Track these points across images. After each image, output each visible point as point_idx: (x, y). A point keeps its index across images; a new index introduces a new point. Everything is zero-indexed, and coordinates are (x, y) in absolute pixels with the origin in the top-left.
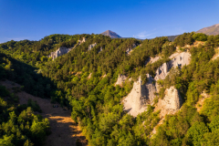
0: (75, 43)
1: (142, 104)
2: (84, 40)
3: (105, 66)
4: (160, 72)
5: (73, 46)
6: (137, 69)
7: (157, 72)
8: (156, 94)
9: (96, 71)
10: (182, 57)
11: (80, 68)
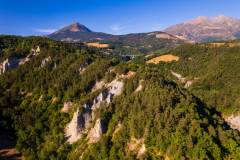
0: (28, 52)
1: (79, 132)
2: (38, 50)
3: (55, 89)
4: (97, 101)
5: (25, 56)
6: (82, 95)
7: (94, 101)
8: (91, 122)
9: (47, 93)
10: (117, 87)
11: (31, 88)
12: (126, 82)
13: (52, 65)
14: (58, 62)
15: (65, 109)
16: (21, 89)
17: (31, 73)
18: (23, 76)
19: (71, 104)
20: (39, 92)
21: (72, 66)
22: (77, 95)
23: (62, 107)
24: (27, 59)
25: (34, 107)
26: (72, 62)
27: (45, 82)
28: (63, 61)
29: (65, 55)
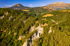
0: (4, 14)
2: (7, 13)
3: (15, 29)
5: (2, 15)
7: (33, 36)
9: (12, 31)
10: (40, 30)
11: (5, 28)
12: (44, 28)
13: (13, 19)
14: (15, 18)
15: (20, 38)
16: (1, 29)
17: (5, 22)
18: (2, 23)
19: (22, 36)
20: (9, 30)
21: (20, 20)
22: (25, 33)
23: (18, 37)
24: (3, 17)
25: (7, 37)
26: (20, 18)
27: (11, 26)
28: (17, 18)
29: (17, 16)
